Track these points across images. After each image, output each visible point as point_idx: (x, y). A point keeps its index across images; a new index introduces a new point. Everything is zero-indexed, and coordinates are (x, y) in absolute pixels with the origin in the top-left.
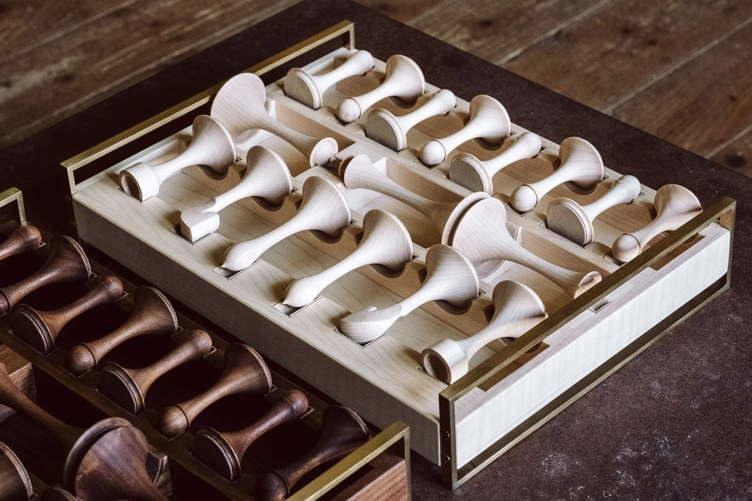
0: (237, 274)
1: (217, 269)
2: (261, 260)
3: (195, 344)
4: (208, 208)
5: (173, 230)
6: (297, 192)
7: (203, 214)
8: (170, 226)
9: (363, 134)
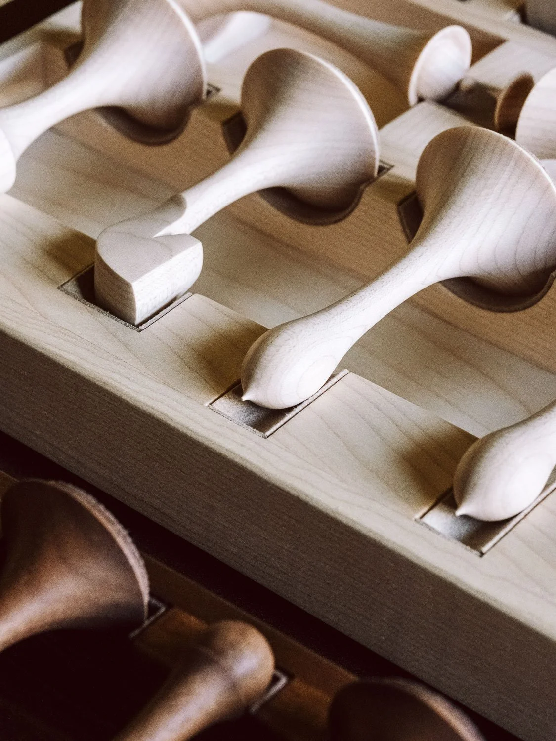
0: (288, 416)
1: (226, 405)
2: (346, 371)
3: (226, 672)
4: (168, 223)
5: (72, 287)
6: (392, 171)
7: (156, 240)
8: (63, 277)
9: (516, 18)
